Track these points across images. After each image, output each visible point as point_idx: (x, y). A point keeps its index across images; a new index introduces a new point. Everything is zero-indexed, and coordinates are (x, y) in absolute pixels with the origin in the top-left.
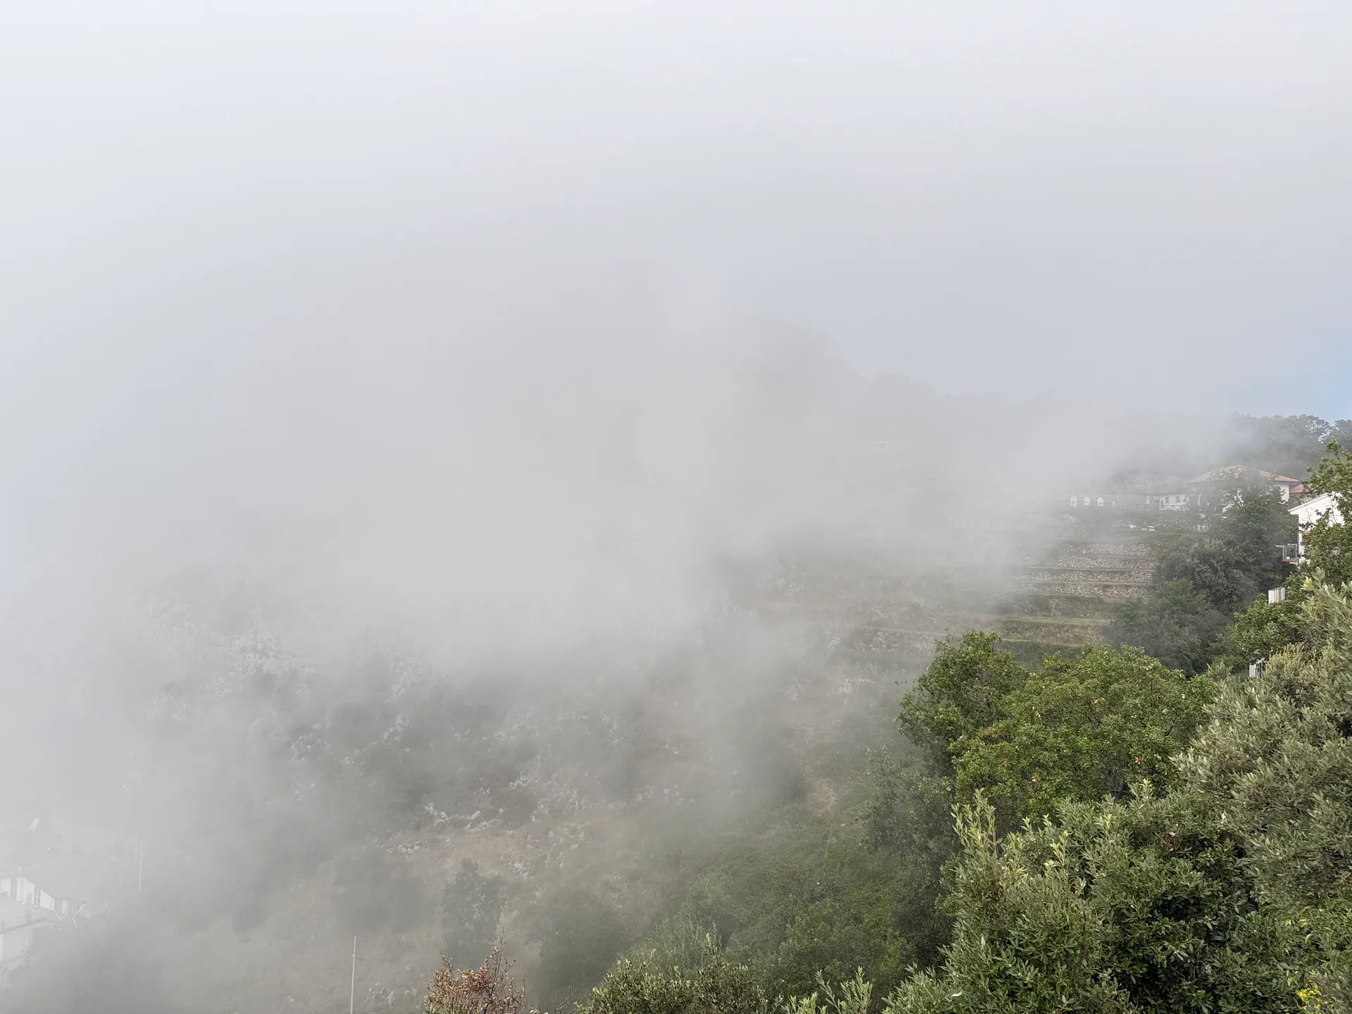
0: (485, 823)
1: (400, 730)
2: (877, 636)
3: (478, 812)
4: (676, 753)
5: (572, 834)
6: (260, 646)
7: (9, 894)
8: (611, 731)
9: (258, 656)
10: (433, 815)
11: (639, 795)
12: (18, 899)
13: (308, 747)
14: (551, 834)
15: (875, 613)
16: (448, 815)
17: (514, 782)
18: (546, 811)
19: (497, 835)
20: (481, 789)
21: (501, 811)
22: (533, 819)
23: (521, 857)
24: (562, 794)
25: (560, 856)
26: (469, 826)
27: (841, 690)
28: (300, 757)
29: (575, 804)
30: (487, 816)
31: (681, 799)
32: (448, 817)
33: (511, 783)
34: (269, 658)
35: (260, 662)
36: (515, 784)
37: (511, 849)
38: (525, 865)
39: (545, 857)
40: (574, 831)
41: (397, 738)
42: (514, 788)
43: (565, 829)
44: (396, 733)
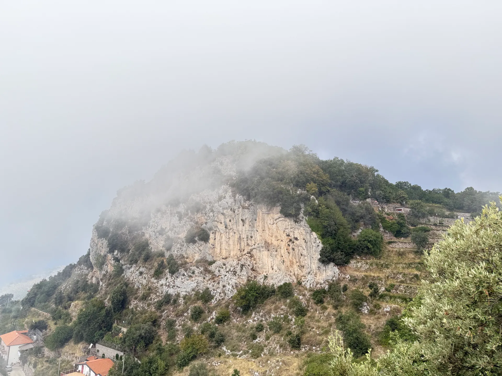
0: (244, 356)
1: (214, 317)
2: (401, 287)
3: (242, 351)
4: (318, 332)
5: (277, 362)
6: (168, 284)
7: (81, 371)
8: (292, 322)
9: (167, 287)
10: (225, 351)
11: (303, 349)
12: (84, 373)
13: (182, 322)
14: (269, 362)
15: (399, 278)
16: (231, 351)
17: (255, 340)
18: (267, 353)
19: (249, 361)
20: (243, 342)
21: (250, 351)
22: (262, 355)
23: (257, 370)
24: (273, 346)
25: (272, 371)
26: (238, 356)
27: (385, 309)
28: (179, 326)
29: (278, 351)
30: (245, 353)
31: (320, 351)
32: (231, 352)
33: (254, 341)
34: (170, 288)
35: (167, 290)
36: (256, 341)
37: (253, 367)
38: (259, 374)
39: (266, 371)
40: (278, 361)
41: (213, 320)
42: (255, 343)
43: (274, 360)
44: (213, 318)
